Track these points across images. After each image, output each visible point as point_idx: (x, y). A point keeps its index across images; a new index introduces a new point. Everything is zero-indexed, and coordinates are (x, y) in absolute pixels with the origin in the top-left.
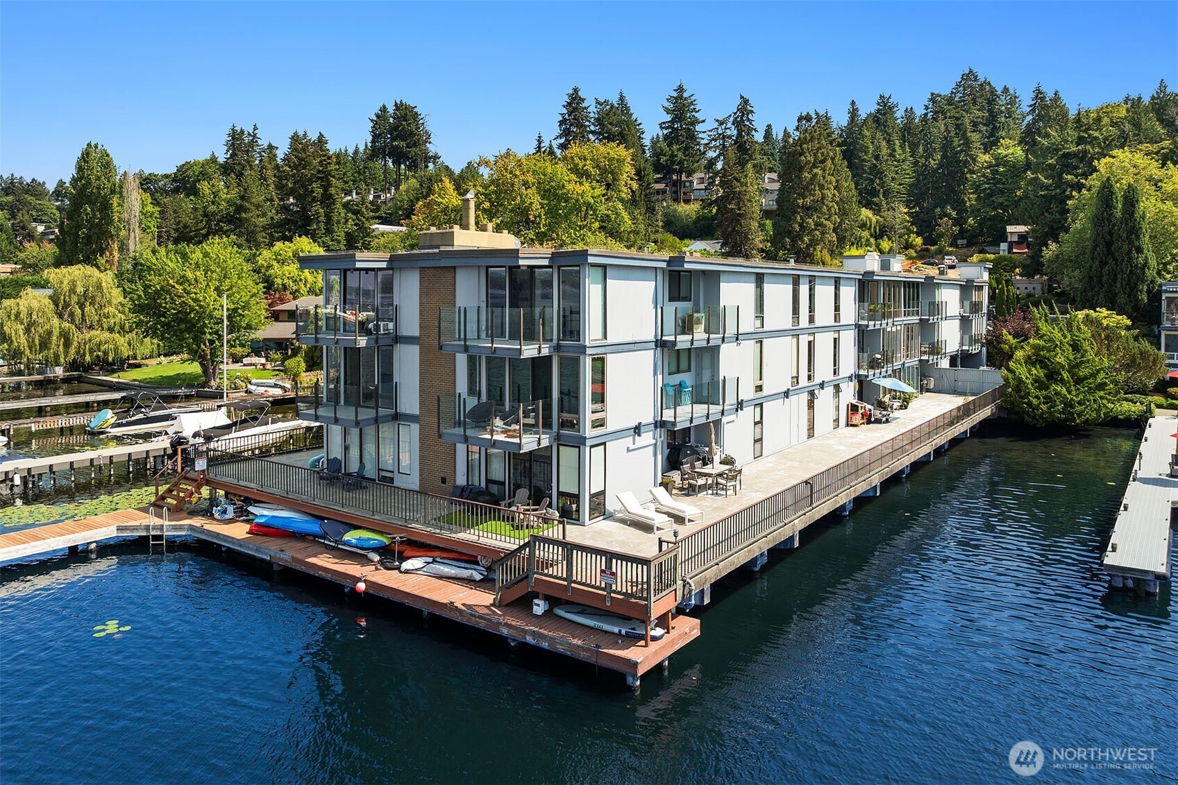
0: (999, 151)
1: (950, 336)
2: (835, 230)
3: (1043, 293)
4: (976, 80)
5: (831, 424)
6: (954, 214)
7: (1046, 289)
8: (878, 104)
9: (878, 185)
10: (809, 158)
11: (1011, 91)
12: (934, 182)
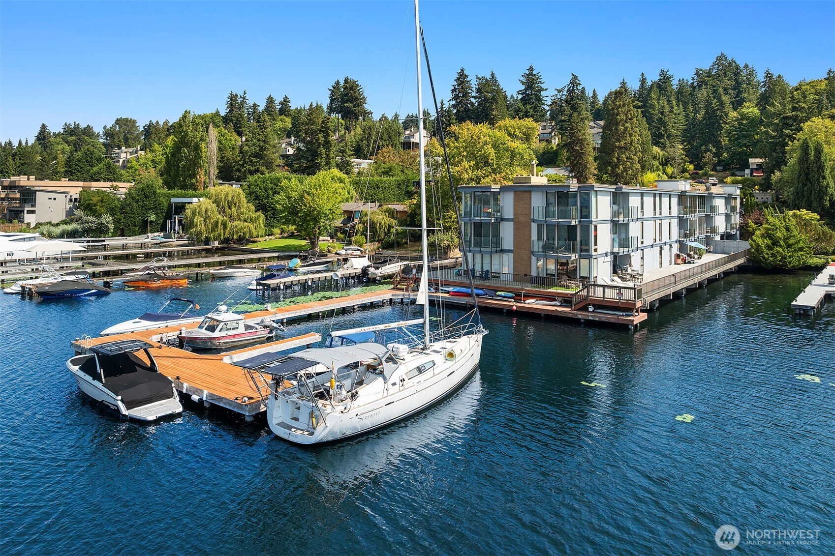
0: (743, 110)
1: (720, 224)
2: (639, 162)
3: (773, 201)
4: (726, 60)
5: (669, 263)
6: (714, 150)
7: (775, 199)
8: (660, 75)
9: (663, 131)
10: (622, 117)
11: (750, 67)
12: (701, 129)
